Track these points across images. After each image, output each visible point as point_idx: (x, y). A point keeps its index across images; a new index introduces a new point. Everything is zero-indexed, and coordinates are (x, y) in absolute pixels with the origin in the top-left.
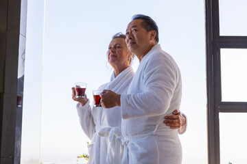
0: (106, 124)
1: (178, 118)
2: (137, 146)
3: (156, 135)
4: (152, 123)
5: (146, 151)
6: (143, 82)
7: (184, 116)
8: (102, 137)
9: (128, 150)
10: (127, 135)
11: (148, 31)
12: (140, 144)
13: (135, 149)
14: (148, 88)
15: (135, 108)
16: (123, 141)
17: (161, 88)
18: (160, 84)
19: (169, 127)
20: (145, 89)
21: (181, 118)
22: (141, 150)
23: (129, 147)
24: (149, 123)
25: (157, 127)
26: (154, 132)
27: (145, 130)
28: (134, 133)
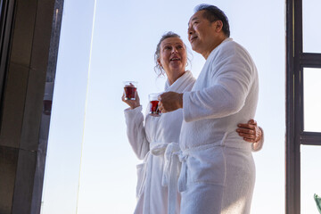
0: (162, 140)
1: (254, 129)
2: (198, 159)
3: (223, 146)
4: (220, 130)
5: (209, 165)
6: (210, 75)
7: (260, 129)
8: (154, 156)
9: (187, 168)
10: (187, 147)
11: (212, 22)
12: (202, 157)
13: (195, 164)
14: (216, 81)
15: (200, 107)
16: (180, 157)
17: (234, 80)
18: (233, 75)
19: (242, 138)
20: (214, 82)
21: (257, 130)
22: (203, 164)
23: (188, 162)
24: (216, 130)
25: (226, 134)
26: (222, 142)
27: (210, 139)
28: (196, 144)
